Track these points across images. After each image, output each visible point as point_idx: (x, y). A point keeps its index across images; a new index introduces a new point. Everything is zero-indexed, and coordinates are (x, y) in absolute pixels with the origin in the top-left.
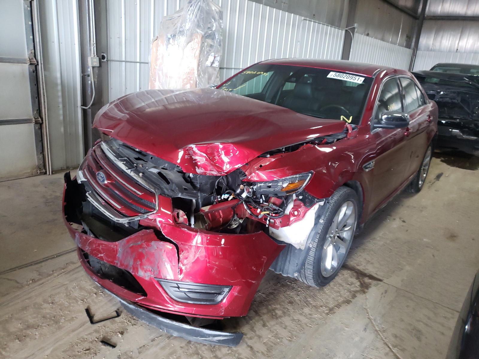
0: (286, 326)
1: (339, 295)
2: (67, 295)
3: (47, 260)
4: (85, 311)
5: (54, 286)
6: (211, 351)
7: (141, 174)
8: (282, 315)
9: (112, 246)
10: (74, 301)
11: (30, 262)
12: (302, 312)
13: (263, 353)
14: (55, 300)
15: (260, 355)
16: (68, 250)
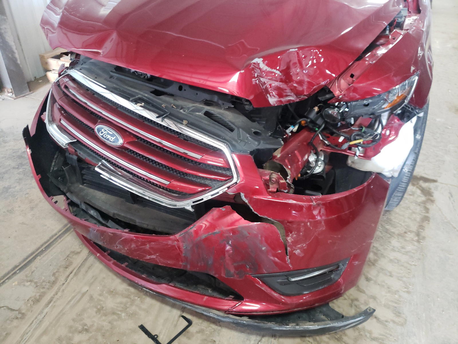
0: (390, 272)
1: (411, 211)
2: (99, 311)
3: (35, 258)
4: (139, 329)
5: (70, 301)
6: (336, 339)
7: (185, 122)
8: (376, 258)
9: (170, 242)
10: (115, 317)
11: (10, 268)
12: (392, 247)
13: (394, 322)
14: (86, 325)
15: (391, 325)
16: (56, 234)
